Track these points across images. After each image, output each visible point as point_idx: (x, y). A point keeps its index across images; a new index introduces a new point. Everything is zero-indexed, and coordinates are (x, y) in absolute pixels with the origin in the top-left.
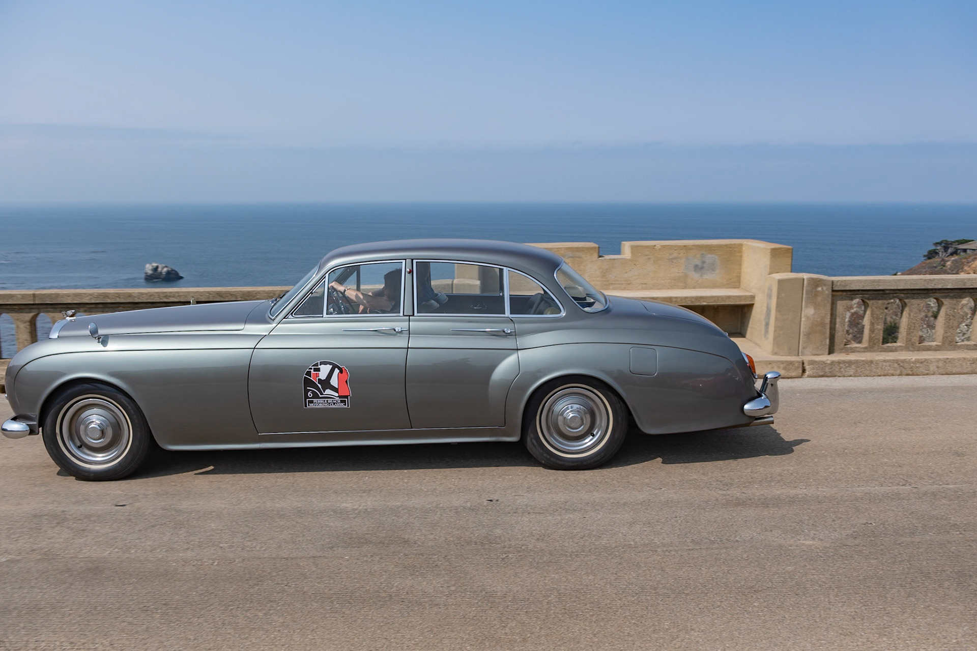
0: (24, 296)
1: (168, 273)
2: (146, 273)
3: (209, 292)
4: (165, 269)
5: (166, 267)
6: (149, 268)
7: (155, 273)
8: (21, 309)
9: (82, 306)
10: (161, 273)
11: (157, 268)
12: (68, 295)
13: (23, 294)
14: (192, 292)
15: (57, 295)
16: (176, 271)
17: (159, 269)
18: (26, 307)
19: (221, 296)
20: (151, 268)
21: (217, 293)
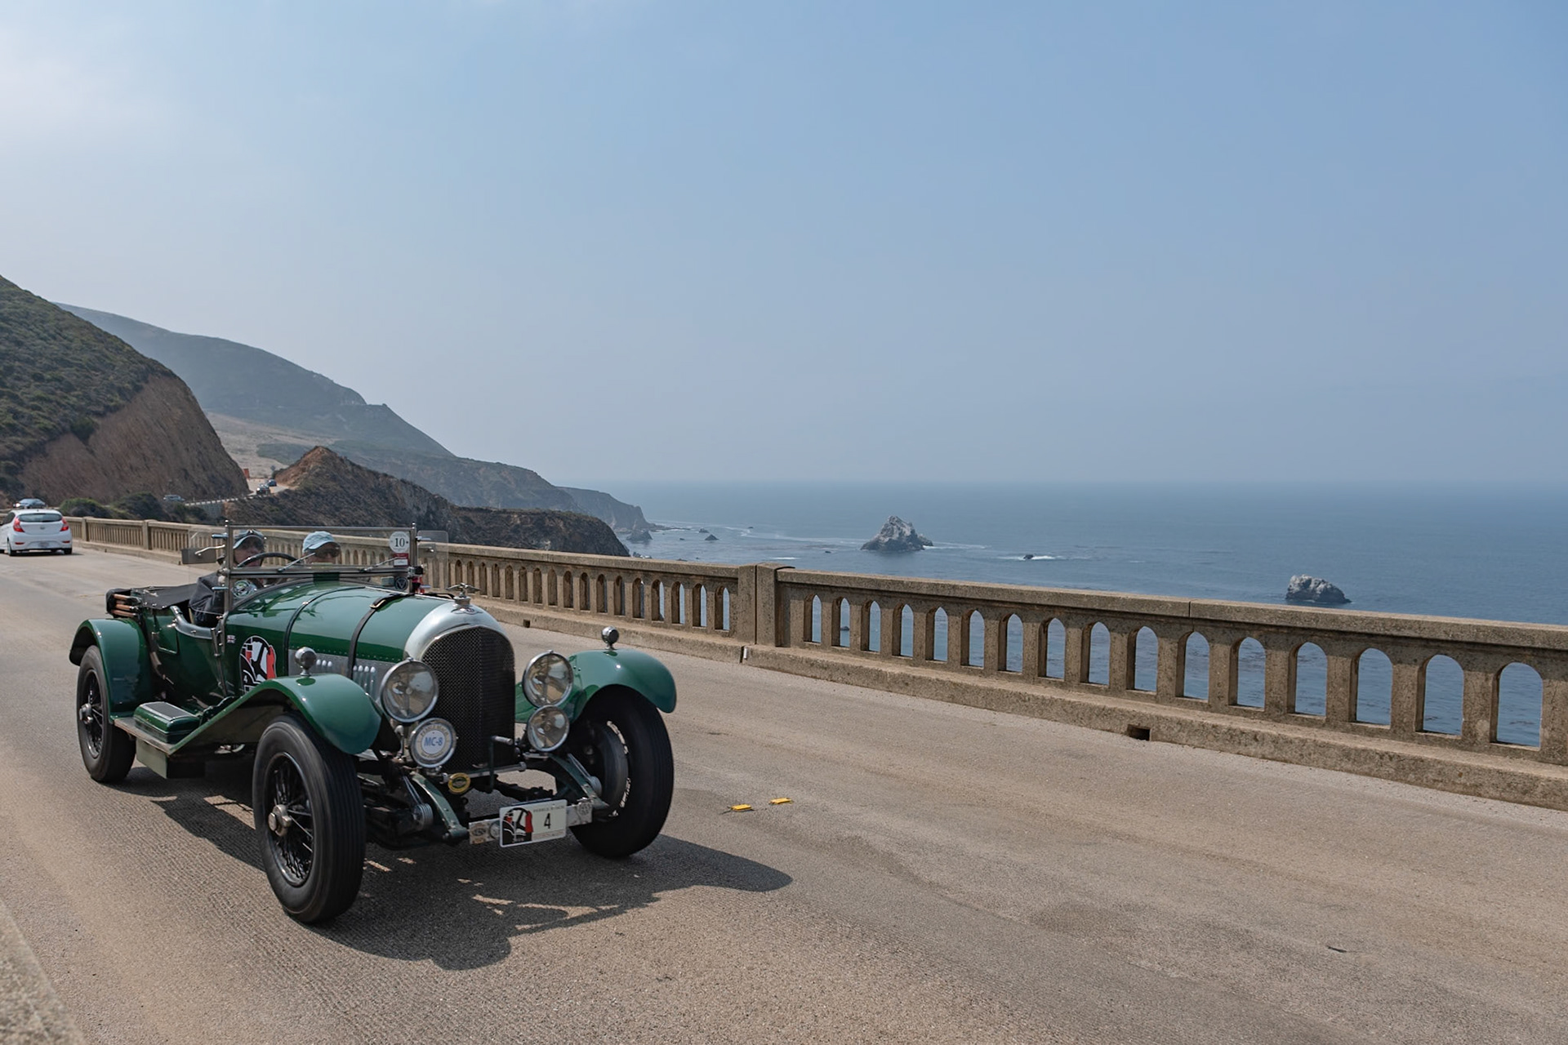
0: (1176, 605)
1: (1325, 592)
2: (1289, 590)
3: (1478, 628)
4: (1322, 586)
5: (1323, 582)
6: (1295, 582)
7: (1305, 591)
8: (1168, 623)
9: (1256, 627)
10: (1314, 591)
11: (1309, 581)
12: (1238, 610)
13: (1174, 603)
14: (1447, 624)
15: (1222, 608)
16: (1340, 591)
17: (1312, 585)
18: (1177, 621)
19: (1502, 637)
20: (1298, 582)
21: (1494, 631)
